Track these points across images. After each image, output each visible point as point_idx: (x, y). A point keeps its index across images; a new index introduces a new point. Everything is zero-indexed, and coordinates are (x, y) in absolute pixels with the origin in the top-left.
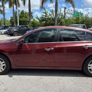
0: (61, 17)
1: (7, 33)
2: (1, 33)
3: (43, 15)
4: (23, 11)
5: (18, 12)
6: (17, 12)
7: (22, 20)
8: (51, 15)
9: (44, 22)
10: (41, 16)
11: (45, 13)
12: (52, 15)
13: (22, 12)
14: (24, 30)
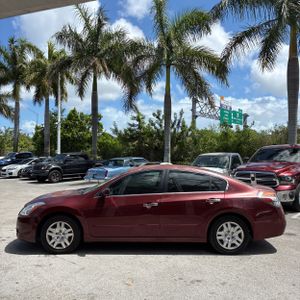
0: (180, 130)
1: (29, 173)
2: (11, 174)
3: (133, 125)
4: (74, 111)
5: (59, 114)
6: (56, 115)
7: (70, 135)
8: (153, 124)
9: (135, 143)
10: (126, 127)
11: (138, 120)
12: (157, 125)
13: (73, 115)
14: (79, 166)
